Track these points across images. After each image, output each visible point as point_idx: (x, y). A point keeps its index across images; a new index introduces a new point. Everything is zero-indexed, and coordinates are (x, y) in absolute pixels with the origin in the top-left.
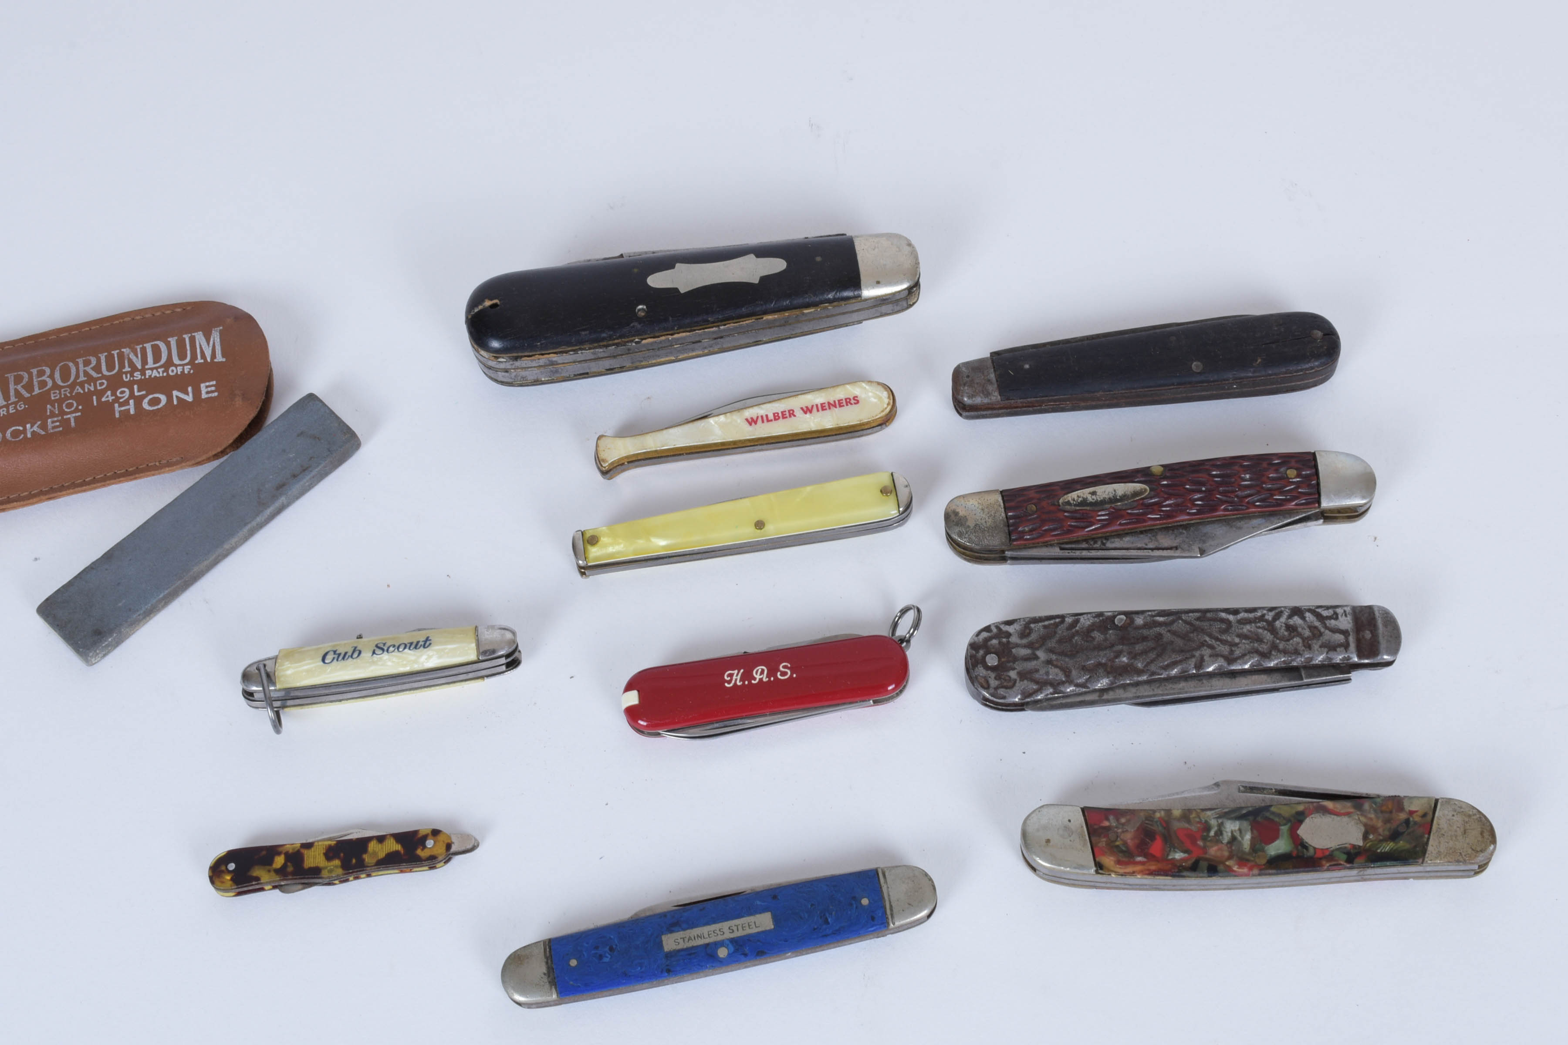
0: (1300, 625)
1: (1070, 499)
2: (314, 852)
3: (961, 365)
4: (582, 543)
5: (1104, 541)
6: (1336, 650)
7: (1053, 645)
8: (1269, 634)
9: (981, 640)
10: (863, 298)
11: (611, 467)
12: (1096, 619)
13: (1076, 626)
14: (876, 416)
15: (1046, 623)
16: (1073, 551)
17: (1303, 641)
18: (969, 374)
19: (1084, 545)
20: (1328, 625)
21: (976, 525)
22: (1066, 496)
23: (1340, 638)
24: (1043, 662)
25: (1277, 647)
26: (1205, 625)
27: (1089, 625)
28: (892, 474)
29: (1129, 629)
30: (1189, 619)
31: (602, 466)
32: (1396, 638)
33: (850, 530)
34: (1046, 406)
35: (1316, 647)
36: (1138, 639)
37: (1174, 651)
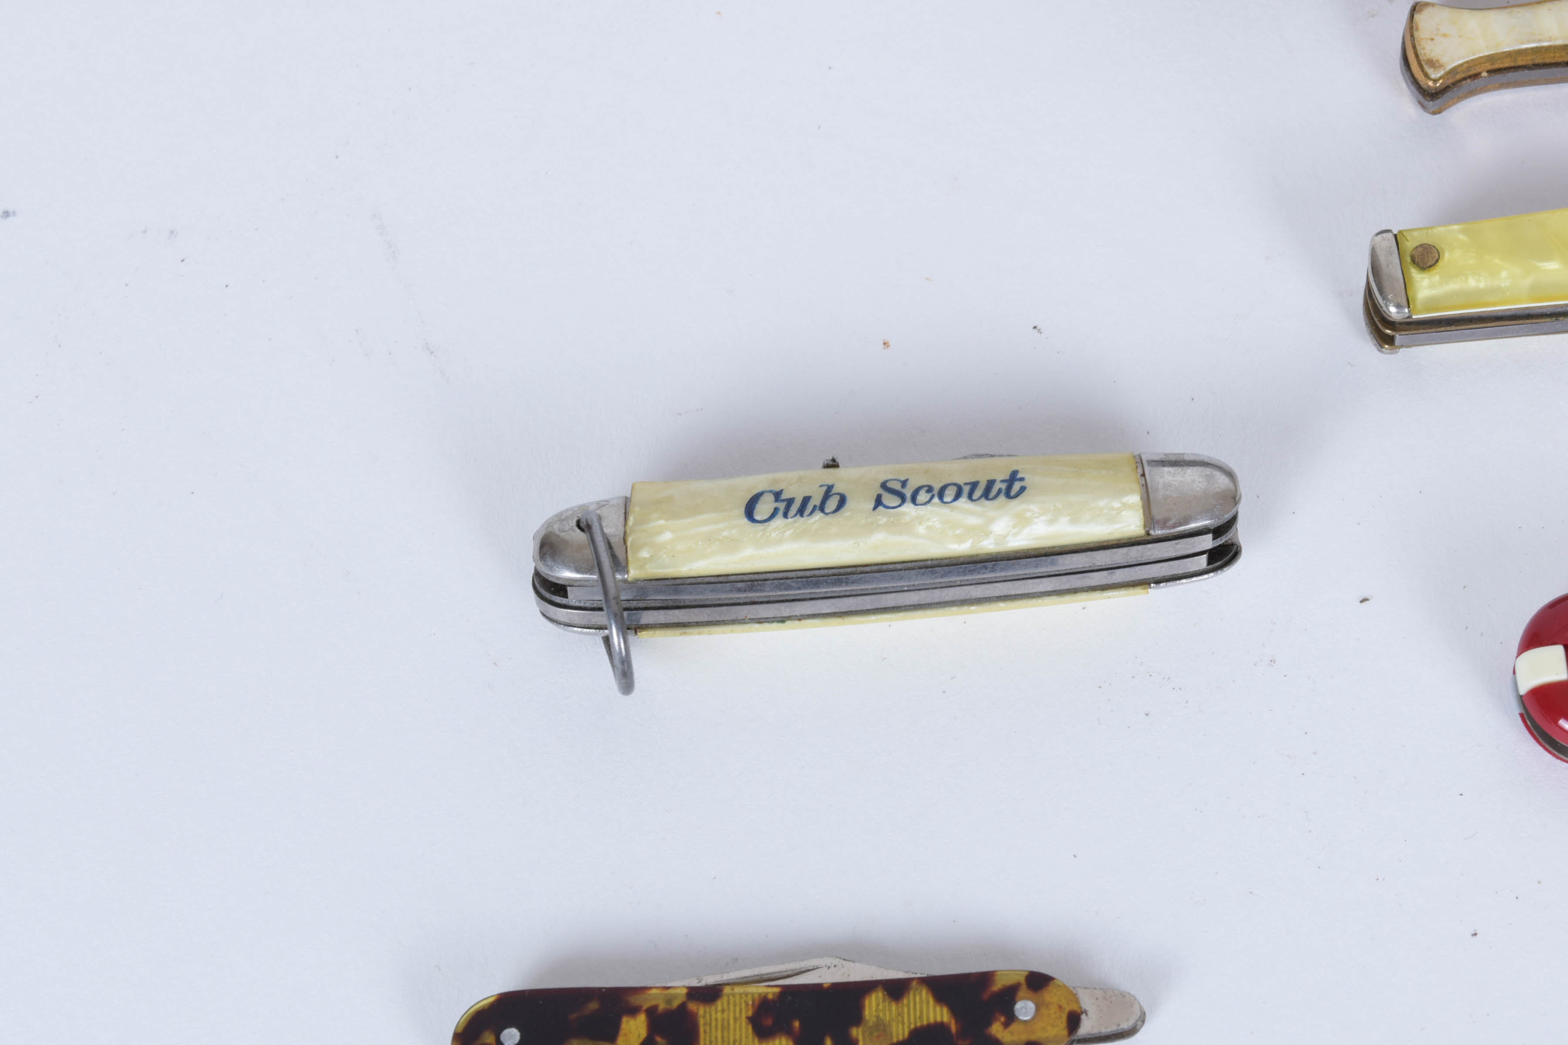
2: (723, 1011)
4: (1397, 261)
11: (1450, 81)
31: (1426, 75)
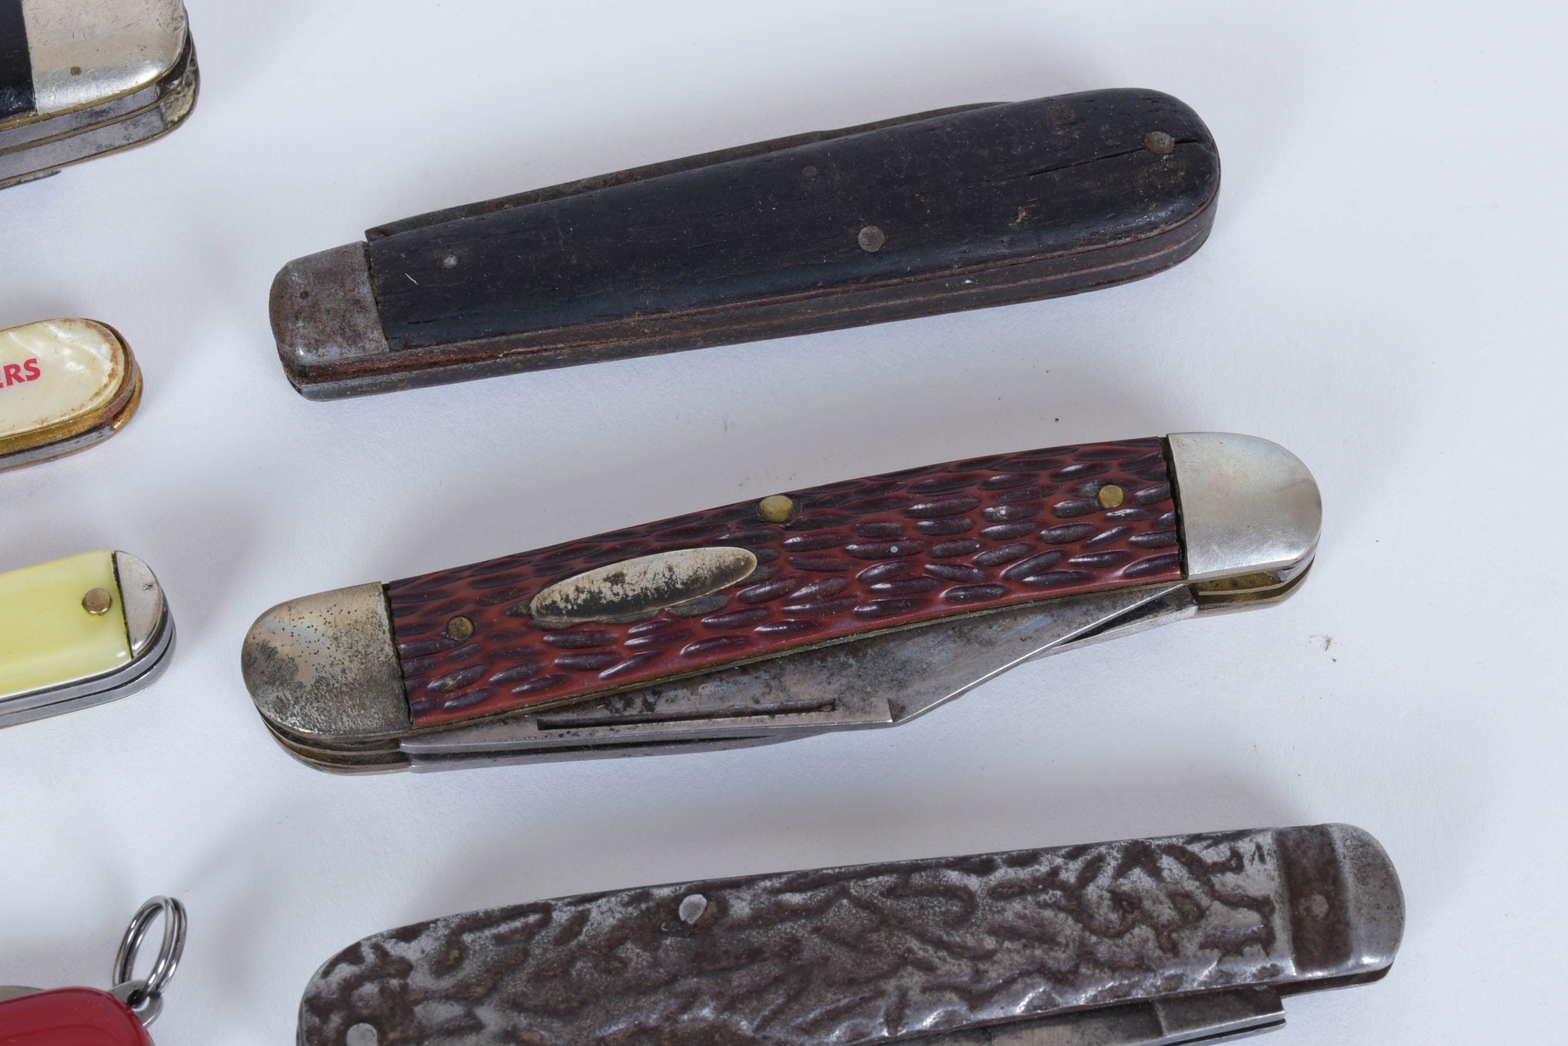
0: (1147, 892)
1: (557, 597)
3: (290, 267)
5: (651, 699)
6: (1241, 954)
7: (520, 988)
8: (1070, 921)
9: (334, 986)
10: (40, 113)
12: (630, 909)
13: (579, 933)
14: (82, 406)
15: (504, 928)
16: (573, 730)
17: (1158, 934)
18: (308, 289)
19: (600, 713)
20: (1218, 886)
21: (317, 682)
22: (546, 591)
23: (1251, 919)
24: (494, 1037)
25: (1092, 953)
26: (908, 906)
27: (614, 928)
28: (114, 557)
29: (716, 930)
30: (866, 894)
32: (1391, 908)
33: (11, 706)
34: (505, 356)
35: (1190, 947)
36: (738, 957)
37: (830, 983)
